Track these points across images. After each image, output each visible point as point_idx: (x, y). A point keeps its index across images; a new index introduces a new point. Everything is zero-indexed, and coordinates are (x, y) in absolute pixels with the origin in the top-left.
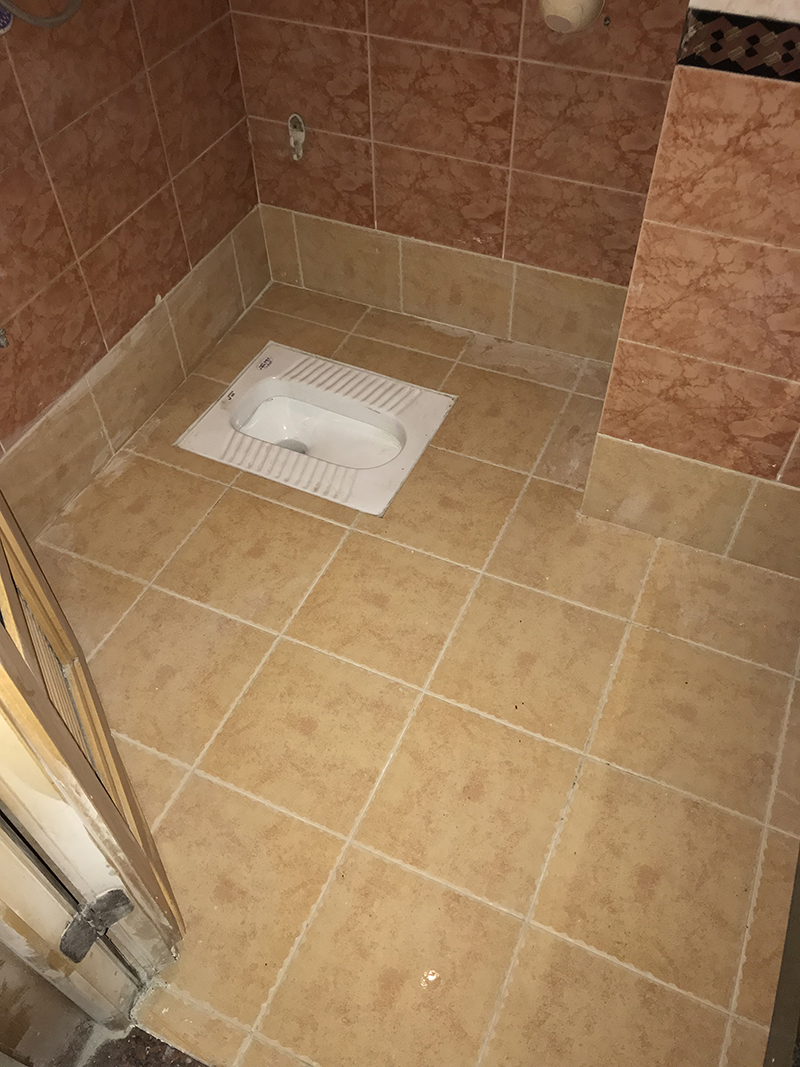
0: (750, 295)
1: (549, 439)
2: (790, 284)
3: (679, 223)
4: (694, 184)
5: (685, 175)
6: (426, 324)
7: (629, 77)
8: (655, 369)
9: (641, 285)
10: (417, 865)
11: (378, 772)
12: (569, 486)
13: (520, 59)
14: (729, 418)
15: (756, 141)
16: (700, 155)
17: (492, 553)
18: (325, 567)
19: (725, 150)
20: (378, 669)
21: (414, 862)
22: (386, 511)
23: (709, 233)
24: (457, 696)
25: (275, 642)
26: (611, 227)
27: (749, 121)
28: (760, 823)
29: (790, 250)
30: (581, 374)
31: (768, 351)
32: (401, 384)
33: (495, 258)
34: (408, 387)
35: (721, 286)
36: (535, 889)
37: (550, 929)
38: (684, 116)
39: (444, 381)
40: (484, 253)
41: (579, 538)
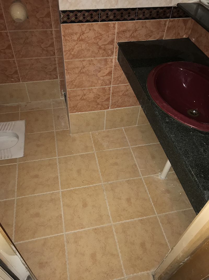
0: (92, 71)
1: (54, 121)
2: (99, 66)
3: (72, 59)
4: (73, 49)
5: (70, 48)
6: (6, 106)
7: (38, 30)
8: (77, 94)
9: (68, 76)
10: (83, 228)
11: (61, 215)
12: (65, 129)
13: (8, 31)
14: (96, 99)
15: (83, 37)
16: (72, 43)
17: (57, 152)
18: (17, 176)
19: (77, 41)
20: (46, 192)
21: (82, 228)
22: (24, 155)
23: (80, 59)
24: (69, 187)
25: (15, 201)
26: (46, 66)
27: (80, 33)
28: (141, 177)
29: (97, 58)
30: (52, 104)
31: (100, 82)
32: (8, 123)
33: (19, 83)
34: (10, 123)
35: (86, 71)
36: (110, 217)
37: (118, 222)
38: (66, 35)
39: (19, 117)
40: (15, 82)
41: (74, 140)
